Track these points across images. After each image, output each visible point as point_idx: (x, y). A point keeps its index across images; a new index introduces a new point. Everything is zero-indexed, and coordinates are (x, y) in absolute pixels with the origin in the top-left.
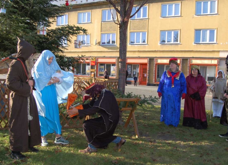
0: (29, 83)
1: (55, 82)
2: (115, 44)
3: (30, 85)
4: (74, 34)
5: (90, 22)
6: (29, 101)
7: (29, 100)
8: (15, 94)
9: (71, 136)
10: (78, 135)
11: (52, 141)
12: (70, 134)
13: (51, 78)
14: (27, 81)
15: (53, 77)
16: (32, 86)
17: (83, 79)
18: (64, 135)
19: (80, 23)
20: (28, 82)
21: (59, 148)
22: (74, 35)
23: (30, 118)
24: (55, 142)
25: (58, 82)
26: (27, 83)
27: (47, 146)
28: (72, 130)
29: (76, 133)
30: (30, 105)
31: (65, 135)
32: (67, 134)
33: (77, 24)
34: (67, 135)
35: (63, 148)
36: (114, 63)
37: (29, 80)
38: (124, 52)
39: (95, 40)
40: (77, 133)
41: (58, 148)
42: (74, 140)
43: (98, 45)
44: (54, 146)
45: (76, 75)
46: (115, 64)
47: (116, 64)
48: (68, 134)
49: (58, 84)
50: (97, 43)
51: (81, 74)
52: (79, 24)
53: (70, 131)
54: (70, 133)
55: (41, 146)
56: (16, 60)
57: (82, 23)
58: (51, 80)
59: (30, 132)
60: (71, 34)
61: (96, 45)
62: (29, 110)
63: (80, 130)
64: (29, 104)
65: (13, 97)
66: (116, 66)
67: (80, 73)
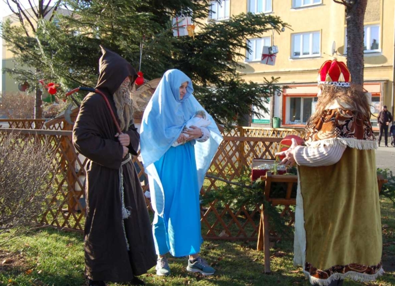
0: (120, 139)
1: (192, 136)
2: (379, 50)
3: (123, 144)
4: (257, 32)
5: (321, 3)
6: (122, 178)
7: (122, 175)
8: (93, 163)
9: (226, 257)
10: (241, 257)
11: (181, 266)
12: (226, 254)
13: (185, 128)
14: (116, 136)
15: (188, 126)
16: (127, 147)
17: (286, 131)
18: (212, 255)
19: (297, 6)
20: (118, 137)
21: (189, 282)
22: (256, 34)
23: (126, 213)
24: (188, 268)
25: (200, 137)
26: (117, 139)
27: (167, 275)
28: (234, 244)
29: (238, 253)
30: (124, 185)
31: (215, 256)
32: (219, 252)
33: (291, 8)
34: (219, 255)
35: (199, 282)
36: (377, 94)
37: (120, 134)
38: (358, 68)
39: (333, 42)
40: (241, 253)
41: (187, 282)
42: (228, 268)
43: (338, 53)
44: (180, 277)
45: (291, 123)
46: (379, 98)
47: (381, 97)
48: (222, 253)
49: (199, 141)
50: (336, 50)
51: (300, 122)
52: (295, 9)
53: (228, 247)
54: (226, 251)
55: (155, 276)
56: (94, 93)
57: (302, 6)
58: (185, 133)
59: (128, 243)
60: (249, 34)
61: (333, 54)
62: (123, 196)
63: (250, 247)
64: (122, 184)
65: (90, 169)
66: (380, 103)
67: (299, 119)
